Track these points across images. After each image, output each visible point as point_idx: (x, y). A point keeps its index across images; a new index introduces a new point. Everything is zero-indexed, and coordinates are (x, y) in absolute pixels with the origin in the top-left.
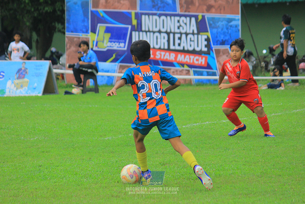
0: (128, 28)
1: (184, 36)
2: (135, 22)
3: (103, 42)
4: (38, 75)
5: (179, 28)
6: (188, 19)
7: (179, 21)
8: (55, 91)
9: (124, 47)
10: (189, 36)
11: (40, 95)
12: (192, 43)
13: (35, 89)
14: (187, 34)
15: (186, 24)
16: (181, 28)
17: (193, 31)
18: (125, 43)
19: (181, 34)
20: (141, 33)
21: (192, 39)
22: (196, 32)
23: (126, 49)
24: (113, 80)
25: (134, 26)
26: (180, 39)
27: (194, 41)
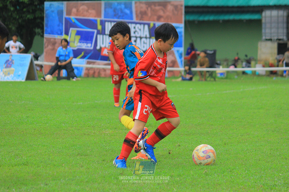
0: (94, 32)
1: (138, 40)
2: (100, 27)
3: (74, 42)
4: (22, 65)
5: (134, 33)
6: (142, 26)
7: (135, 28)
8: (35, 78)
9: (91, 47)
10: (143, 40)
11: (24, 80)
12: (145, 45)
13: (19, 76)
14: (141, 38)
15: (140, 30)
16: (136, 33)
17: (146, 36)
18: (92, 43)
19: (136, 37)
20: (104, 36)
21: (145, 42)
22: (148, 36)
23: (92, 48)
24: (81, 73)
25: (99, 30)
26: (135, 41)
27: (146, 43)
